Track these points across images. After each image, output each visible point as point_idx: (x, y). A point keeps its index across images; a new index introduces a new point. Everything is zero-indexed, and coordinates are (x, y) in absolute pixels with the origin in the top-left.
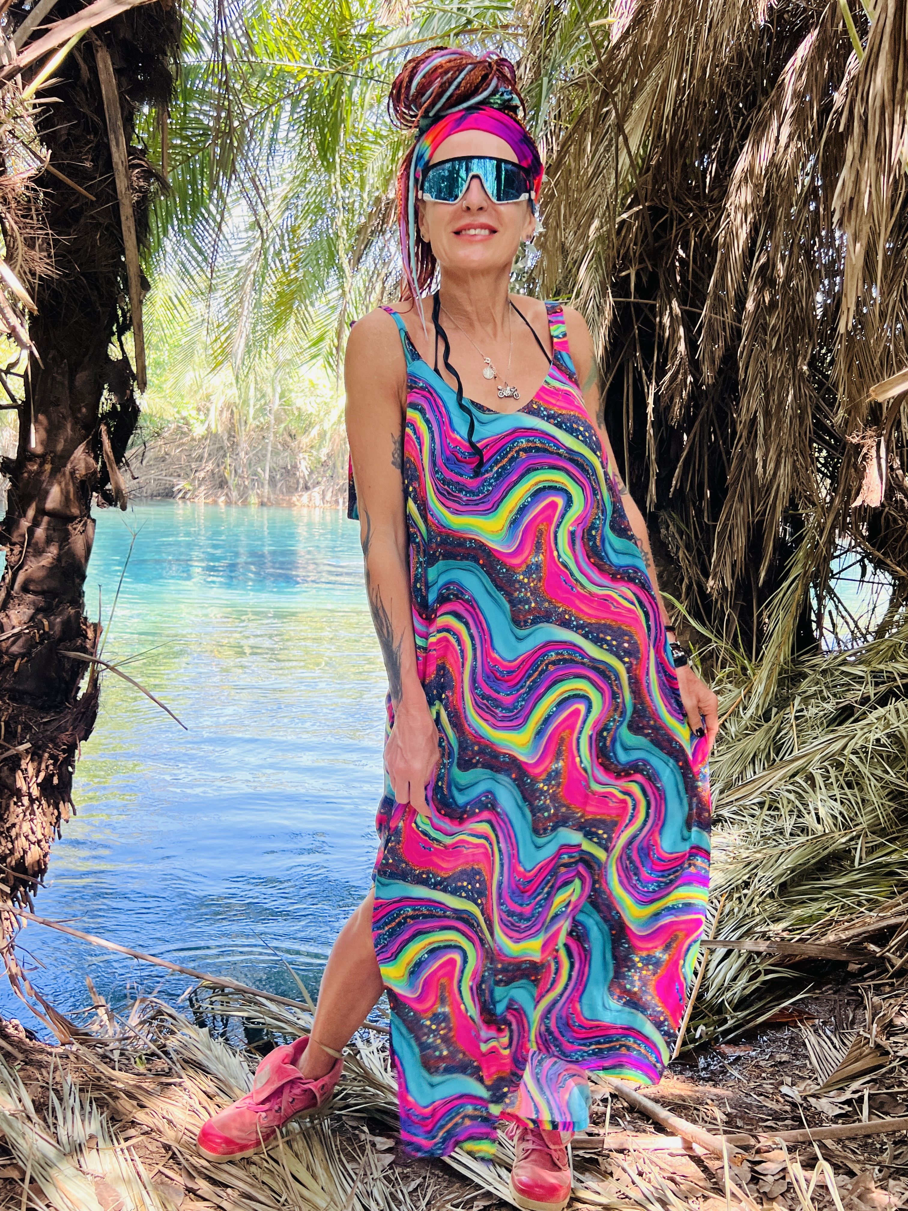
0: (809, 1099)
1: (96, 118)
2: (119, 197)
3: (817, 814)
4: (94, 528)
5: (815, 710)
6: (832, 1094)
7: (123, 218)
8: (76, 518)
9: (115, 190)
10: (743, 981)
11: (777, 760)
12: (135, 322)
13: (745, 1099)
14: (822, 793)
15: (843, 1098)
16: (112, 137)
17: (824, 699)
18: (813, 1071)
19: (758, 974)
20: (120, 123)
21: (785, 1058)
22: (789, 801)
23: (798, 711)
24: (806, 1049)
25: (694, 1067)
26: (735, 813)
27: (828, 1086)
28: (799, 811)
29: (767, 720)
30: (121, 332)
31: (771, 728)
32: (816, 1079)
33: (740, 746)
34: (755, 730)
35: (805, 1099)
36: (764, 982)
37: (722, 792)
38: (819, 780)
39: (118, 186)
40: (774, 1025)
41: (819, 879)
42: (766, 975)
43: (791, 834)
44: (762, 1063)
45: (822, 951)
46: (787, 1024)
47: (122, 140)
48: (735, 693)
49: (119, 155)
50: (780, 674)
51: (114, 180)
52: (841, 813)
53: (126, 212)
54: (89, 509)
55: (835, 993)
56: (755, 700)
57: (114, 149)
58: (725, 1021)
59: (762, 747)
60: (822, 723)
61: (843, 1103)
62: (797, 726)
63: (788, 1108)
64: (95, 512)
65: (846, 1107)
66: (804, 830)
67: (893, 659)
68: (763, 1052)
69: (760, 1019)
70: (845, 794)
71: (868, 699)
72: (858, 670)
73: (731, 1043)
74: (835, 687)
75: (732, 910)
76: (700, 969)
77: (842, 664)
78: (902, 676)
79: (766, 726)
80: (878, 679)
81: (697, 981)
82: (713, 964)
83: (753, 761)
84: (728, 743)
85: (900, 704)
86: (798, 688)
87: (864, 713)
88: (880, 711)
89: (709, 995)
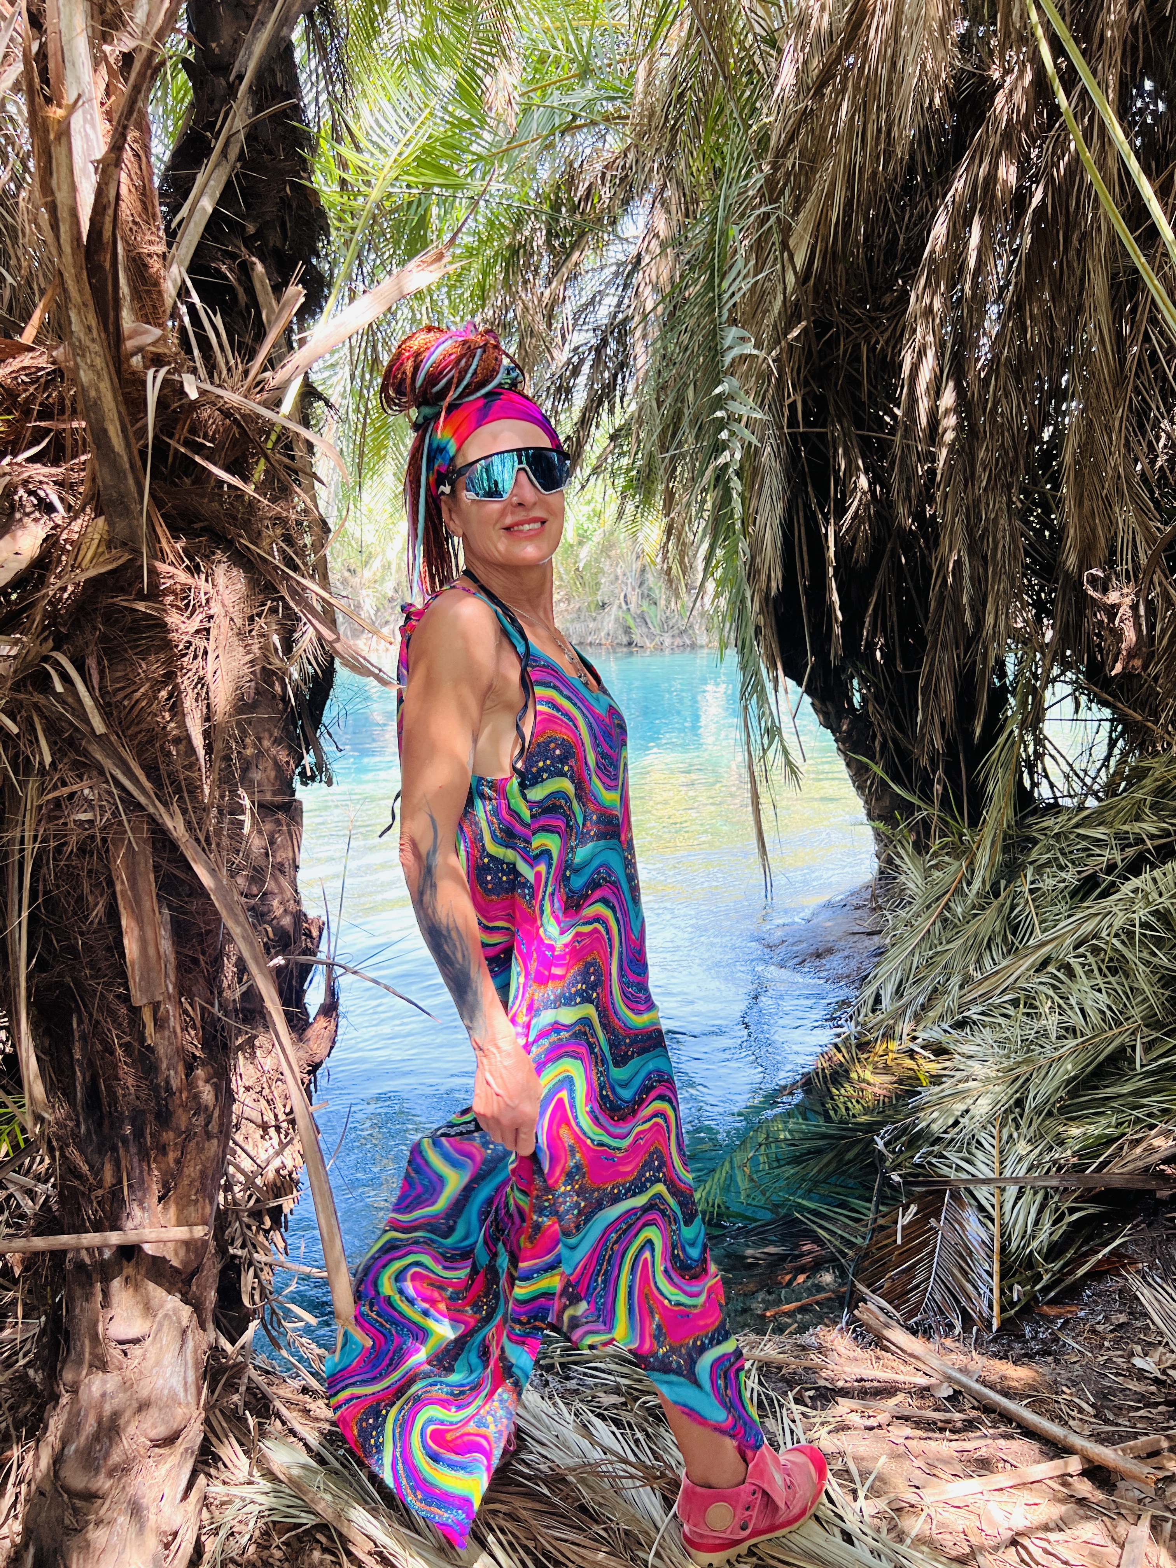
3: (1082, 1010)
5: (1051, 882)
10: (1046, 1227)
11: (1017, 943)
13: (1102, 1381)
14: (1084, 983)
17: (1061, 868)
18: (1161, 1334)
21: (1123, 1318)
22: (1048, 997)
25: (1020, 1337)
26: (983, 1013)
29: (997, 895)
31: (1003, 905)
33: (971, 928)
34: (984, 909)
35: (1165, 1372)
38: (1078, 970)
40: (1095, 1275)
41: (1097, 1088)
42: (1071, 1214)
43: (1058, 1038)
44: (1100, 1328)
46: (1107, 1272)
48: (956, 867)
50: (1004, 840)
52: (1109, 1008)
55: (1149, 1227)
56: (980, 873)
58: (1040, 1277)
59: (997, 929)
60: (1064, 897)
62: (1033, 900)
63: (1153, 1388)
66: (1072, 1031)
67: (1138, 818)
68: (1093, 1312)
69: (1080, 1272)
70: (1109, 983)
71: (1115, 866)
72: (1098, 833)
73: (1052, 1302)
74: (1071, 852)
75: (1011, 1136)
76: (995, 1214)
77: (1077, 826)
78: (1152, 837)
79: (996, 903)
80: (1123, 841)
81: (995, 1230)
82: (1008, 1207)
83: (989, 946)
84: (956, 926)
85: (1157, 873)
86: (1028, 856)
87: (1113, 884)
88: (1135, 882)
89: (1014, 1245)
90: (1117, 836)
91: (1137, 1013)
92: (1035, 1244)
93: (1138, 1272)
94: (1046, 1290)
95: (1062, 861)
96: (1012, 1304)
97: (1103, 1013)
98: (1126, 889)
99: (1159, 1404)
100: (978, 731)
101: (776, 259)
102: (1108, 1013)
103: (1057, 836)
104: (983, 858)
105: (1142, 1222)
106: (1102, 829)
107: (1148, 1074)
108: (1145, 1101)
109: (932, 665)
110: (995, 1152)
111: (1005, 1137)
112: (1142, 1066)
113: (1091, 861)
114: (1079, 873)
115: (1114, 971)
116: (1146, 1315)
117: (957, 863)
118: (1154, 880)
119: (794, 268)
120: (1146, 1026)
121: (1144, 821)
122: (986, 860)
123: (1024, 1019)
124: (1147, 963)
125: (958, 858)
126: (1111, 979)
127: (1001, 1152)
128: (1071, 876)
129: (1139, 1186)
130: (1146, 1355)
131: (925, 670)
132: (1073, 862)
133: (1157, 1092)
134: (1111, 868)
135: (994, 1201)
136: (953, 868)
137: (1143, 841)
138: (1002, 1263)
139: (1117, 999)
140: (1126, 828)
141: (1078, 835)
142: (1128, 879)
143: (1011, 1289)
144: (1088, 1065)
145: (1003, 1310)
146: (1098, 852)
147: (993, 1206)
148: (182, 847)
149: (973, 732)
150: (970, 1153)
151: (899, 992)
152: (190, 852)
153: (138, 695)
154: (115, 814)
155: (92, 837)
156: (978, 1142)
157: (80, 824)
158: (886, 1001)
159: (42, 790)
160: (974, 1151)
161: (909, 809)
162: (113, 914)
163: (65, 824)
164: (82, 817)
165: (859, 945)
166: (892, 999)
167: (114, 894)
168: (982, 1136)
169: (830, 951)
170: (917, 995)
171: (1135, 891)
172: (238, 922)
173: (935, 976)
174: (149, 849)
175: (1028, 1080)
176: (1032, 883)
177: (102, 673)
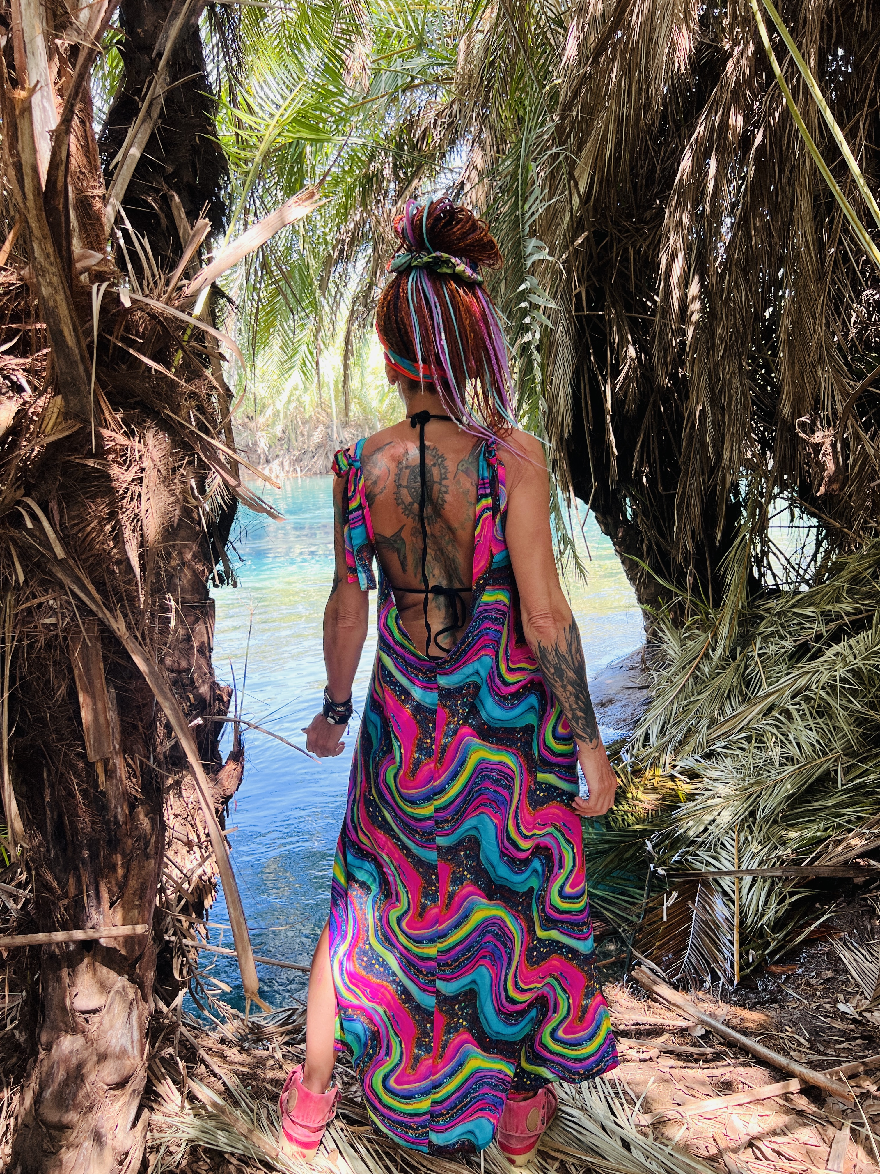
0: (865, 1014)
5: (774, 648)
10: (773, 907)
13: (815, 1022)
17: (782, 638)
18: (858, 985)
19: (784, 897)
21: (829, 974)
24: (845, 964)
25: (754, 989)
26: (725, 747)
27: (875, 999)
28: (781, 741)
29: (734, 658)
32: (863, 993)
33: (716, 684)
34: (725, 669)
35: (860, 1014)
36: (790, 904)
38: (795, 714)
41: (811, 802)
42: (791, 897)
43: (780, 765)
44: (813, 982)
48: (704, 638)
50: (739, 618)
52: (818, 742)
54: (208, 592)
55: (848, 905)
56: (722, 643)
58: (769, 943)
59: (734, 683)
60: (784, 660)
62: (762, 662)
63: (852, 1027)
67: (838, 600)
68: (807, 970)
69: (799, 940)
70: (818, 723)
71: (821, 636)
72: (809, 611)
73: (777, 963)
74: (789, 626)
75: (746, 839)
76: (735, 897)
77: (793, 606)
78: (848, 614)
79: (733, 665)
80: (827, 617)
81: (735, 909)
82: (744, 892)
83: (729, 697)
84: (704, 681)
85: (852, 641)
86: (757, 628)
87: (820, 649)
88: (836, 648)
89: (749, 921)
90: (824, 614)
91: (838, 745)
92: (765, 919)
93: (841, 939)
94: (772, 954)
95: (782, 632)
96: (748, 965)
97: (814, 746)
98: (830, 653)
99: (857, 1038)
100: (719, 536)
101: (565, 185)
102: (817, 746)
103: (778, 614)
104: (724, 630)
105: (843, 901)
106: (812, 609)
107: (846, 791)
108: (844, 811)
109: (684, 487)
110: (734, 851)
111: (742, 840)
112: (842, 785)
113: (804, 633)
114: (795, 641)
115: (821, 715)
116: (847, 971)
117: (705, 635)
118: (850, 646)
119: (579, 192)
120: (845, 755)
121: (843, 602)
122: (726, 632)
123: (755, 751)
124: (846, 709)
125: (705, 631)
126: (819, 720)
127: (739, 851)
128: (789, 644)
129: (840, 875)
130: (847, 1001)
131: (679, 491)
132: (790, 633)
133: (853, 804)
134: (818, 637)
135: (734, 888)
136: (702, 639)
137: (842, 617)
138: (740, 934)
139: (824, 736)
140: (829, 607)
141: (794, 613)
142: (832, 646)
143: (747, 955)
144: (802, 785)
145: (741, 969)
146: (809, 625)
147: (733, 891)
148: (124, 643)
149: (716, 537)
150: (716, 852)
151: (662, 732)
152: (130, 646)
153: (89, 529)
154: (73, 619)
155: (56, 637)
156: (722, 844)
157: (47, 626)
158: (653, 739)
159: (17, 603)
160: (719, 850)
161: (668, 595)
162: (73, 694)
163: (35, 627)
164: (48, 621)
165: (632, 696)
166: (657, 737)
167: (73, 679)
168: (726, 840)
169: (611, 701)
170: (676, 733)
171: (836, 655)
172: (166, 698)
173: (689, 720)
174: (99, 645)
175: (758, 796)
176: (760, 649)
177: (61, 513)
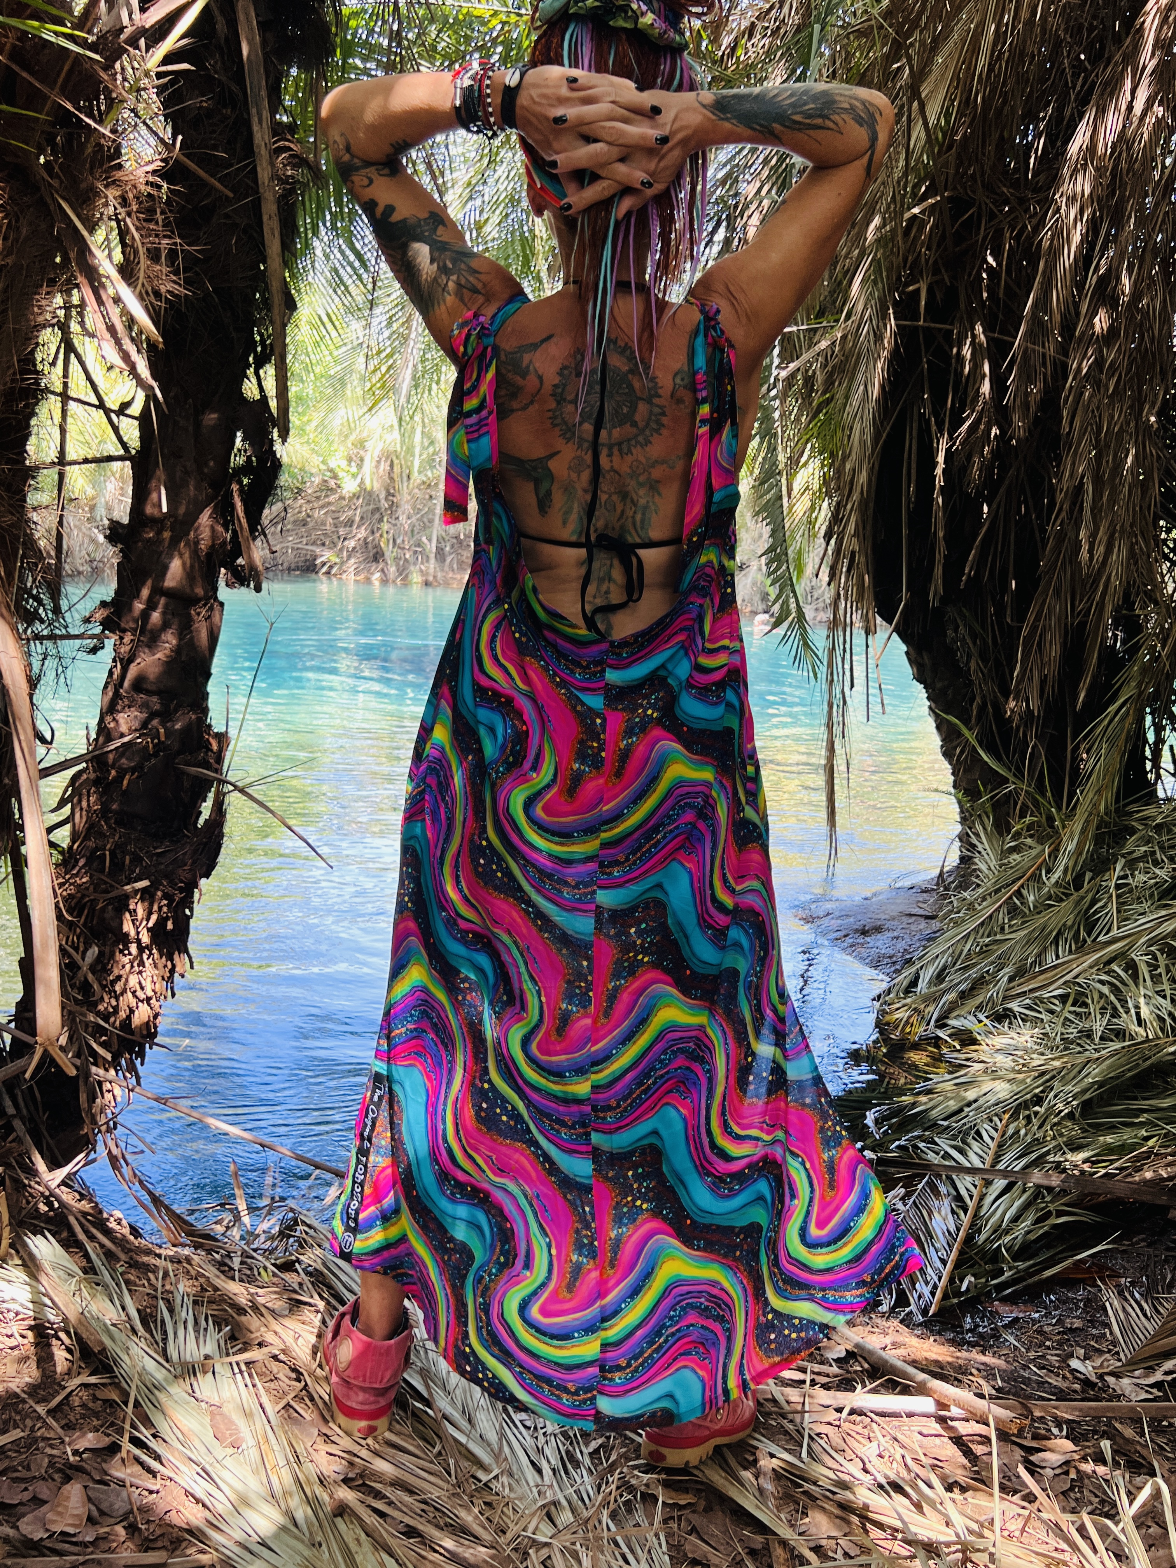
0: (1107, 1378)
1: (235, 88)
2: (261, 190)
3: (1138, 1014)
4: (222, 614)
5: (1141, 878)
6: (1137, 1373)
7: (265, 218)
8: (200, 600)
9: (255, 180)
10: (1025, 1224)
11: (1089, 941)
12: (277, 351)
13: (1022, 1372)
14: (1146, 988)
15: (1151, 1380)
16: (254, 111)
17: (1156, 863)
18: (1115, 1343)
19: (1048, 1215)
20: (263, 93)
21: (1077, 1324)
22: (1102, 995)
23: (1119, 878)
24: (1107, 1315)
25: (957, 1327)
26: (1029, 1008)
27: (1132, 1364)
28: (1115, 1009)
29: (1078, 887)
30: (259, 365)
31: (1083, 898)
32: (1117, 1353)
33: (1041, 920)
34: (1062, 900)
35: (1101, 1377)
36: (1055, 1226)
37: (1011, 979)
38: (1144, 969)
39: (260, 176)
40: (1065, 1281)
41: (1136, 1099)
42: (1058, 1216)
43: (1102, 1038)
44: (1047, 1329)
45: (1134, 1191)
46: (1083, 1281)
47: (266, 114)
48: (1037, 851)
49: (261, 136)
50: (1098, 828)
51: (255, 167)
52: (1170, 1014)
53: (270, 208)
54: (216, 589)
55: (1149, 1246)
56: (1063, 862)
57: (255, 128)
58: (1002, 1272)
59: (1069, 923)
60: (1152, 895)
61: (1151, 1386)
62: (1118, 896)
63: (1077, 1386)
64: (224, 593)
65: (1154, 1391)
66: (1121, 1034)
68: (1048, 1315)
69: (1048, 1273)
73: (1004, 1300)
74: (1172, 847)
75: (1017, 1132)
76: (971, 1205)
79: (1075, 896)
81: (966, 1220)
82: (989, 1199)
83: (1056, 942)
84: (1025, 915)
86: (1123, 846)
92: (1006, 1240)
93: (1116, 1285)
94: (1001, 1286)
95: (1159, 855)
96: (958, 1294)
100: (1081, 698)
103: (1159, 828)
104: (1071, 844)
110: (992, 1145)
117: (1040, 848)
119: (925, 124)
122: (1071, 847)
123: (1070, 1016)
125: (1041, 841)
127: (1000, 1146)
128: (1165, 873)
129: (1147, 1199)
135: (975, 1192)
136: (1034, 852)
147: (971, 1197)
149: (1076, 699)
150: (964, 1142)
156: (978, 1133)
158: (922, 985)
160: (970, 1140)
166: (930, 982)
168: (985, 1128)
170: (960, 981)
173: (985, 965)
175: (1054, 1077)
